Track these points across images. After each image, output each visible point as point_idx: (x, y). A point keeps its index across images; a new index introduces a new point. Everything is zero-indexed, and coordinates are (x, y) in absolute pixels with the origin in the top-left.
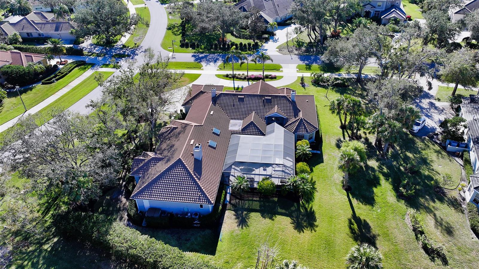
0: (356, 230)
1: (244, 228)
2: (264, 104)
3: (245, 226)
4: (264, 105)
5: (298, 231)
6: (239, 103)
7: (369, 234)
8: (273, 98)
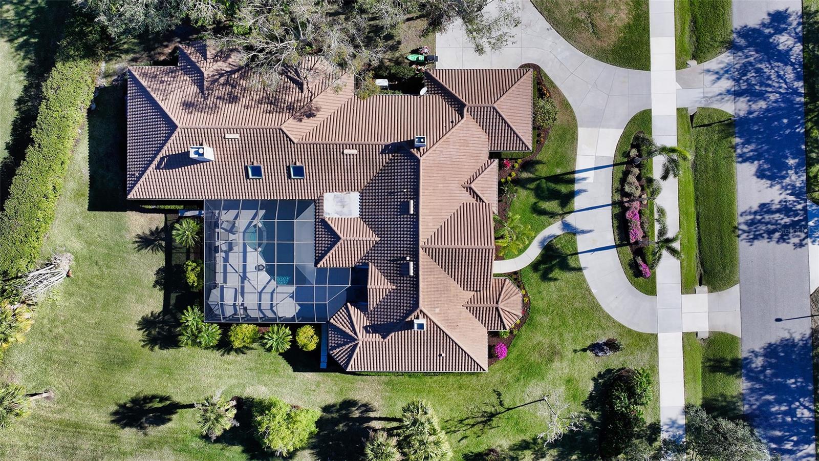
0: (150, 405)
1: (136, 245)
2: (397, 260)
3: (139, 246)
4: (394, 260)
5: (140, 322)
6: (397, 205)
7: (146, 422)
8: (413, 281)
